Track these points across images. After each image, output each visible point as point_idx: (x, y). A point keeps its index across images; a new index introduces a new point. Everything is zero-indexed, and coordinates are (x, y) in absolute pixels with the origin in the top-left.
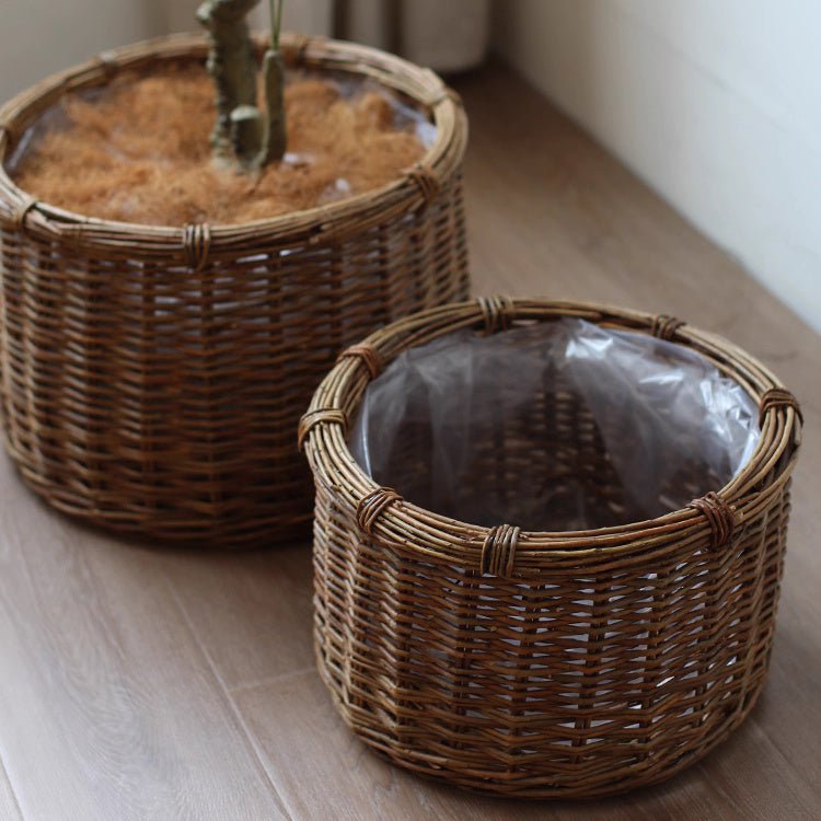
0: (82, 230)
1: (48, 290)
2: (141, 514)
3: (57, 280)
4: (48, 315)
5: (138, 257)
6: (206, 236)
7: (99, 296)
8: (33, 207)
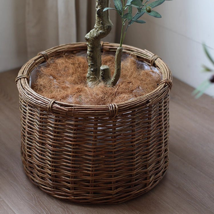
0: (75, 109)
1: (58, 128)
2: (89, 196)
3: (61, 125)
4: (57, 136)
5: (93, 115)
6: (117, 107)
7: (78, 129)
8: (54, 103)
